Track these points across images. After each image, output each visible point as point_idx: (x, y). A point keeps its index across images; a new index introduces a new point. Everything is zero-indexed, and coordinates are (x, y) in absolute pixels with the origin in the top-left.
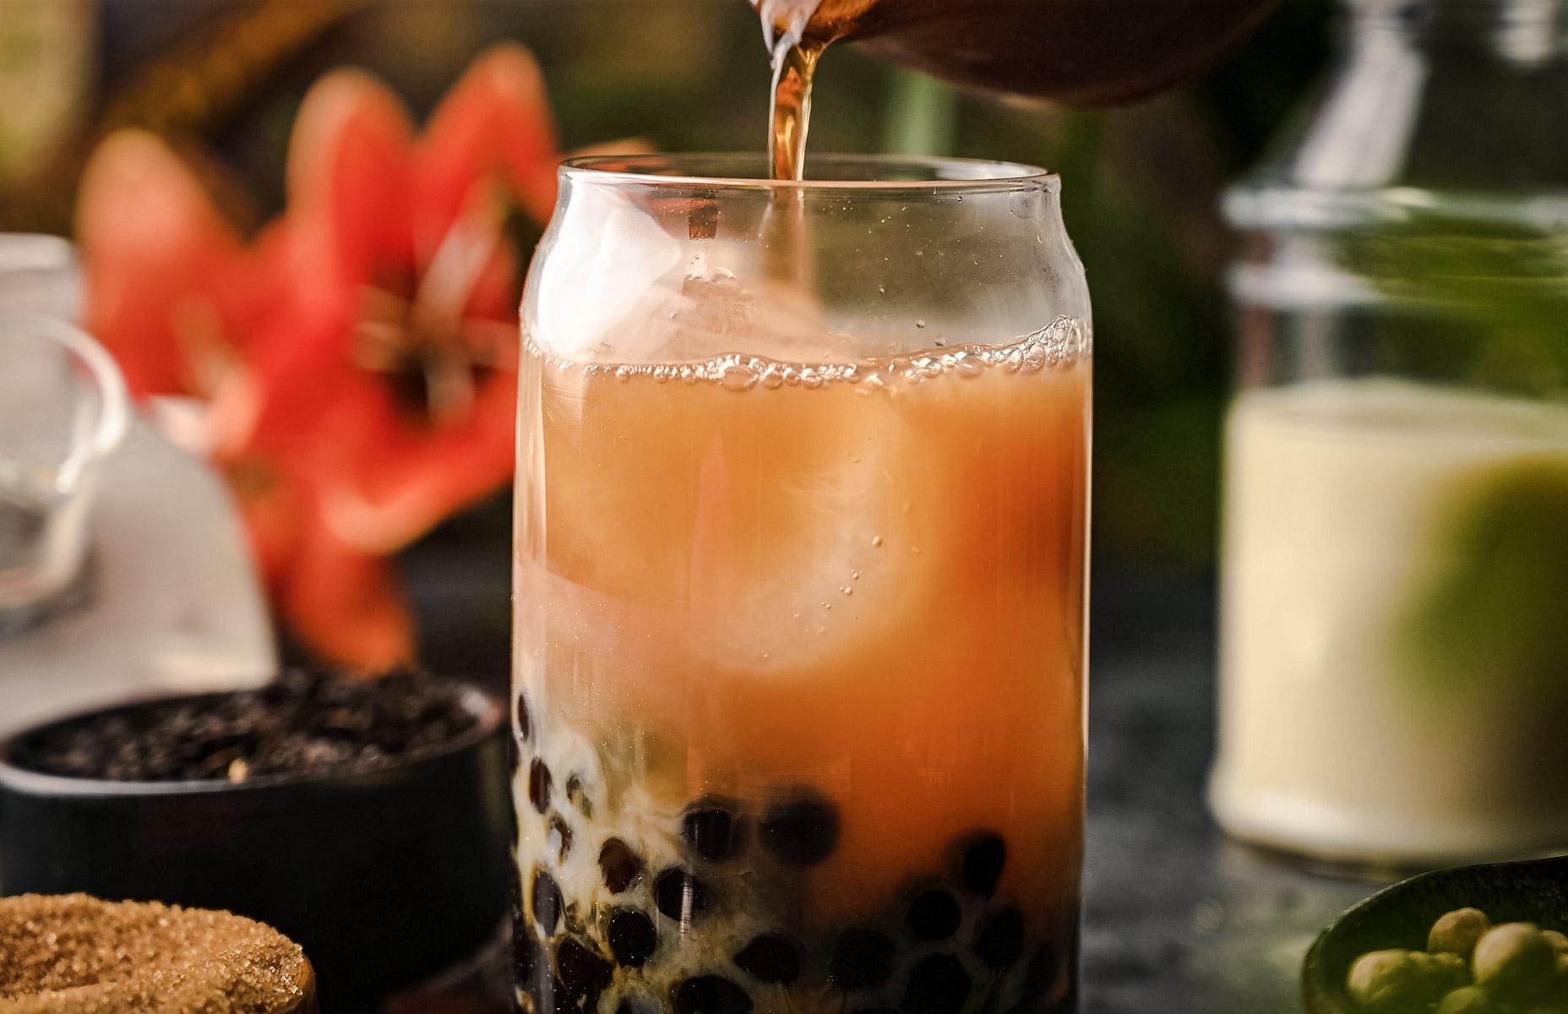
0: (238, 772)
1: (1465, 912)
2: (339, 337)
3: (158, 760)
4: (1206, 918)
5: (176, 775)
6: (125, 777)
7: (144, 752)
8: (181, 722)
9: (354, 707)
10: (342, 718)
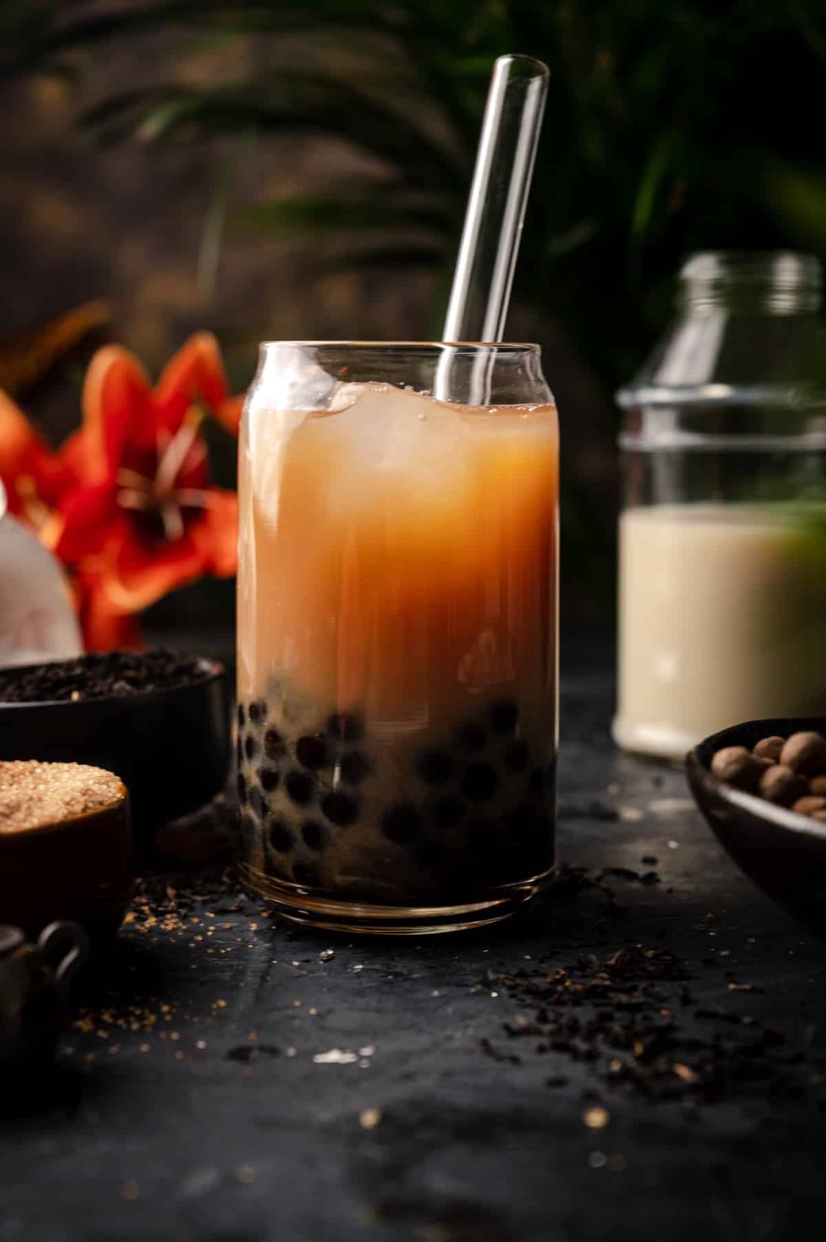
0: (75, 696)
2: (113, 489)
3: (28, 691)
4: (613, 789)
7: (20, 688)
9: (137, 669)
10: (131, 673)
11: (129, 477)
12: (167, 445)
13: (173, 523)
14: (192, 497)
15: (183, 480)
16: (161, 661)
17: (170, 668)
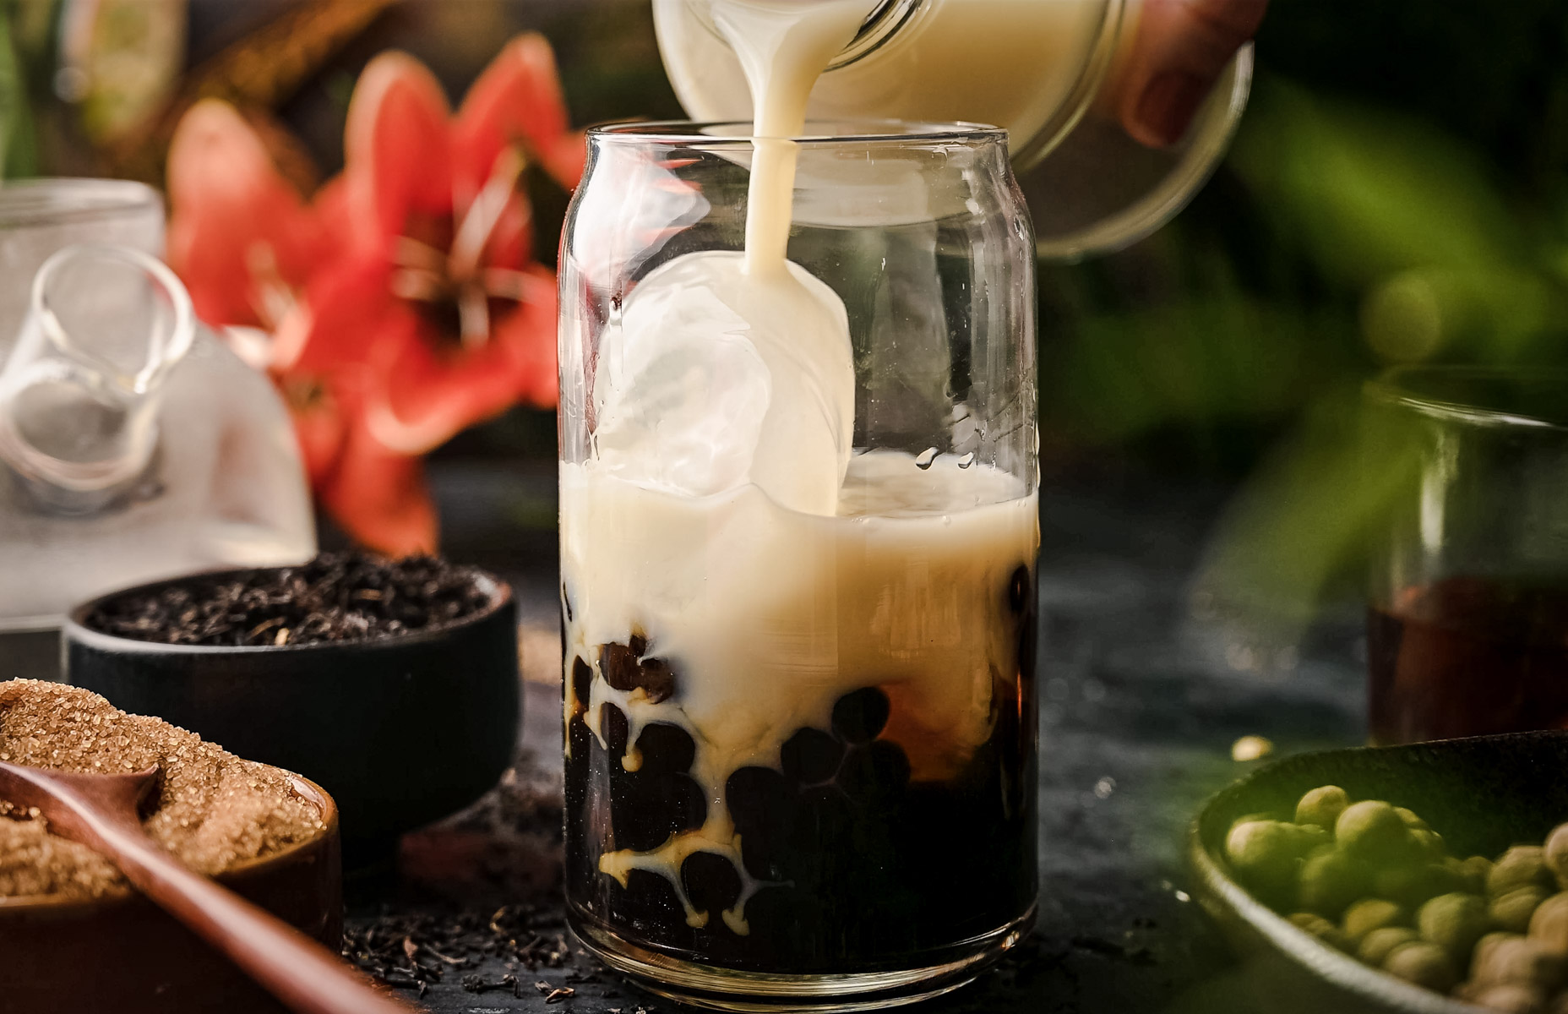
0: (282, 636)
1: (1329, 789)
2: (388, 270)
3: (211, 626)
5: (227, 639)
6: (184, 641)
7: (201, 618)
8: (235, 593)
9: (380, 588)
10: (371, 594)
11: (414, 251)
12: (471, 203)
13: (475, 321)
14: (502, 282)
15: (490, 256)
16: (421, 575)
17: (432, 589)
